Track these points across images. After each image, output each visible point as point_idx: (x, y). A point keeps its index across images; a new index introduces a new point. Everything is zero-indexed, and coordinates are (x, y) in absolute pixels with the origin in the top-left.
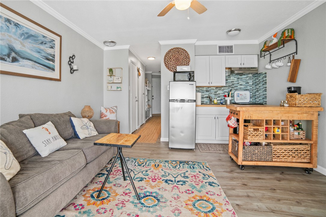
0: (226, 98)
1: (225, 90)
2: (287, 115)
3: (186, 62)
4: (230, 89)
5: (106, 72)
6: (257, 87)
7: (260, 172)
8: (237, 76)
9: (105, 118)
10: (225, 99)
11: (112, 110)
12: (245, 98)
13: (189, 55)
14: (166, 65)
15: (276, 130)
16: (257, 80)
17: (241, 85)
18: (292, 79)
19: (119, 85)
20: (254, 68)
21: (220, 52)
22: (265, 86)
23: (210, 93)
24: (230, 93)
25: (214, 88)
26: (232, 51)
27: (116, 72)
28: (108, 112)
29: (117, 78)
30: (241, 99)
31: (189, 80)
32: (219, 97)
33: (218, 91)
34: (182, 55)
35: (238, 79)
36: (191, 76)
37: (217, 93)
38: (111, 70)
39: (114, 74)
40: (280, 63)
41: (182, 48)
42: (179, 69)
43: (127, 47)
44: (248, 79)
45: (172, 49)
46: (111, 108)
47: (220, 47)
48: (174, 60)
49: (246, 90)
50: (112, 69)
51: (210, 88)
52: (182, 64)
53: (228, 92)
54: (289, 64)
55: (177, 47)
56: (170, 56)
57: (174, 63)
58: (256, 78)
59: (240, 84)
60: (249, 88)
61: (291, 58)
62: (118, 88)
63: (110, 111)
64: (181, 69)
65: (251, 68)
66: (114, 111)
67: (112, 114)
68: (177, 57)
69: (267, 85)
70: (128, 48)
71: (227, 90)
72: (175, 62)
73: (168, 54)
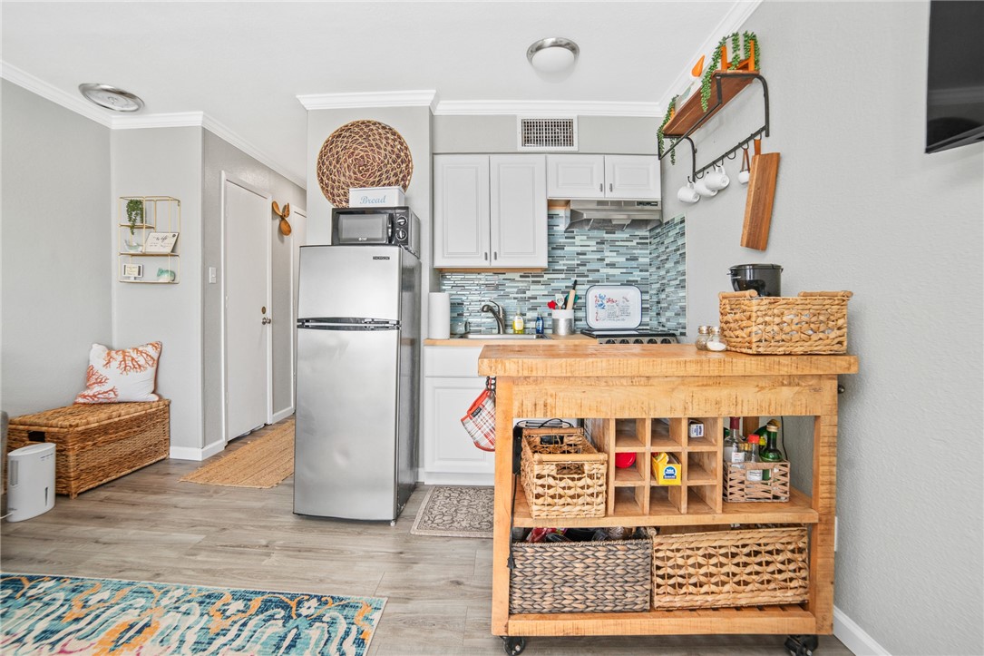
0: (557, 314)
1: (555, 285)
3: (396, 175)
4: (573, 279)
5: (119, 214)
6: (662, 272)
8: (595, 233)
9: (96, 389)
10: (550, 314)
11: (134, 355)
12: (625, 312)
13: (406, 148)
14: (324, 187)
16: (662, 249)
17: (612, 265)
19: (168, 264)
20: (648, 203)
21: (527, 141)
22: (680, 268)
23: (502, 293)
24: (572, 293)
25: (516, 276)
26: (569, 141)
27: (157, 213)
28: (114, 364)
29: (161, 235)
30: (611, 316)
31: (390, 242)
32: (534, 309)
33: (532, 287)
34: (379, 148)
35: (602, 243)
37: (529, 294)
38: (135, 207)
39: (150, 220)
40: (716, 178)
41: (384, 122)
42: (357, 198)
43: (195, 119)
44: (634, 243)
45: (347, 128)
46: (134, 349)
47: (528, 125)
48: (348, 166)
49: (629, 283)
50: (141, 202)
51: (502, 277)
52: (379, 182)
53: (564, 289)
54: (745, 176)
55: (366, 118)
56: (337, 153)
57: (350, 177)
58: (658, 240)
59: (608, 261)
60: (637, 276)
61: (752, 152)
62: (161, 272)
63: (124, 360)
64: (365, 199)
65: (640, 203)
67: (132, 373)
68: (362, 157)
69: (687, 266)
70: (199, 124)
71: (562, 285)
72: (355, 173)
73: (332, 143)
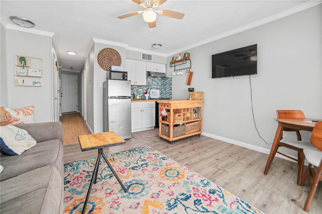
0: (146, 95)
1: (144, 89)
2: (192, 105)
3: (118, 63)
4: (148, 88)
6: (165, 87)
7: (181, 143)
8: (152, 78)
9: (15, 123)
10: (144, 95)
11: (27, 111)
12: (157, 95)
13: (120, 57)
14: (99, 63)
15: (188, 114)
16: (165, 82)
17: (154, 85)
18: (189, 83)
19: (36, 80)
20: (163, 73)
21: (143, 58)
22: (170, 86)
23: (133, 90)
24: (148, 91)
25: (136, 87)
26: (151, 60)
27: (31, 63)
28: (21, 114)
29: (34, 70)
30: (154, 95)
31: (123, 79)
32: (140, 94)
33: (139, 89)
34: (115, 56)
35: (153, 80)
36: (124, 76)
37: (139, 91)
38: (22, 59)
39: (28, 64)
40: (181, 73)
41: (115, 49)
42: (114, 68)
43: (50, 34)
44: (158, 81)
45: (106, 49)
47: (143, 55)
48: (107, 59)
49: (157, 89)
50: (24, 58)
51: (133, 87)
52: (115, 64)
53: (146, 90)
54: (187, 74)
55: (110, 48)
56: (104, 55)
57: (108, 62)
58: (164, 80)
59: (154, 84)
60: (159, 87)
61: (188, 71)
62: (35, 83)
63: (24, 112)
64: (116, 69)
65: (162, 73)
66: (31, 113)
67: (28, 116)
68: (111, 57)
69: (172, 86)
70: (52, 36)
71: (145, 89)
73: (102, 52)
